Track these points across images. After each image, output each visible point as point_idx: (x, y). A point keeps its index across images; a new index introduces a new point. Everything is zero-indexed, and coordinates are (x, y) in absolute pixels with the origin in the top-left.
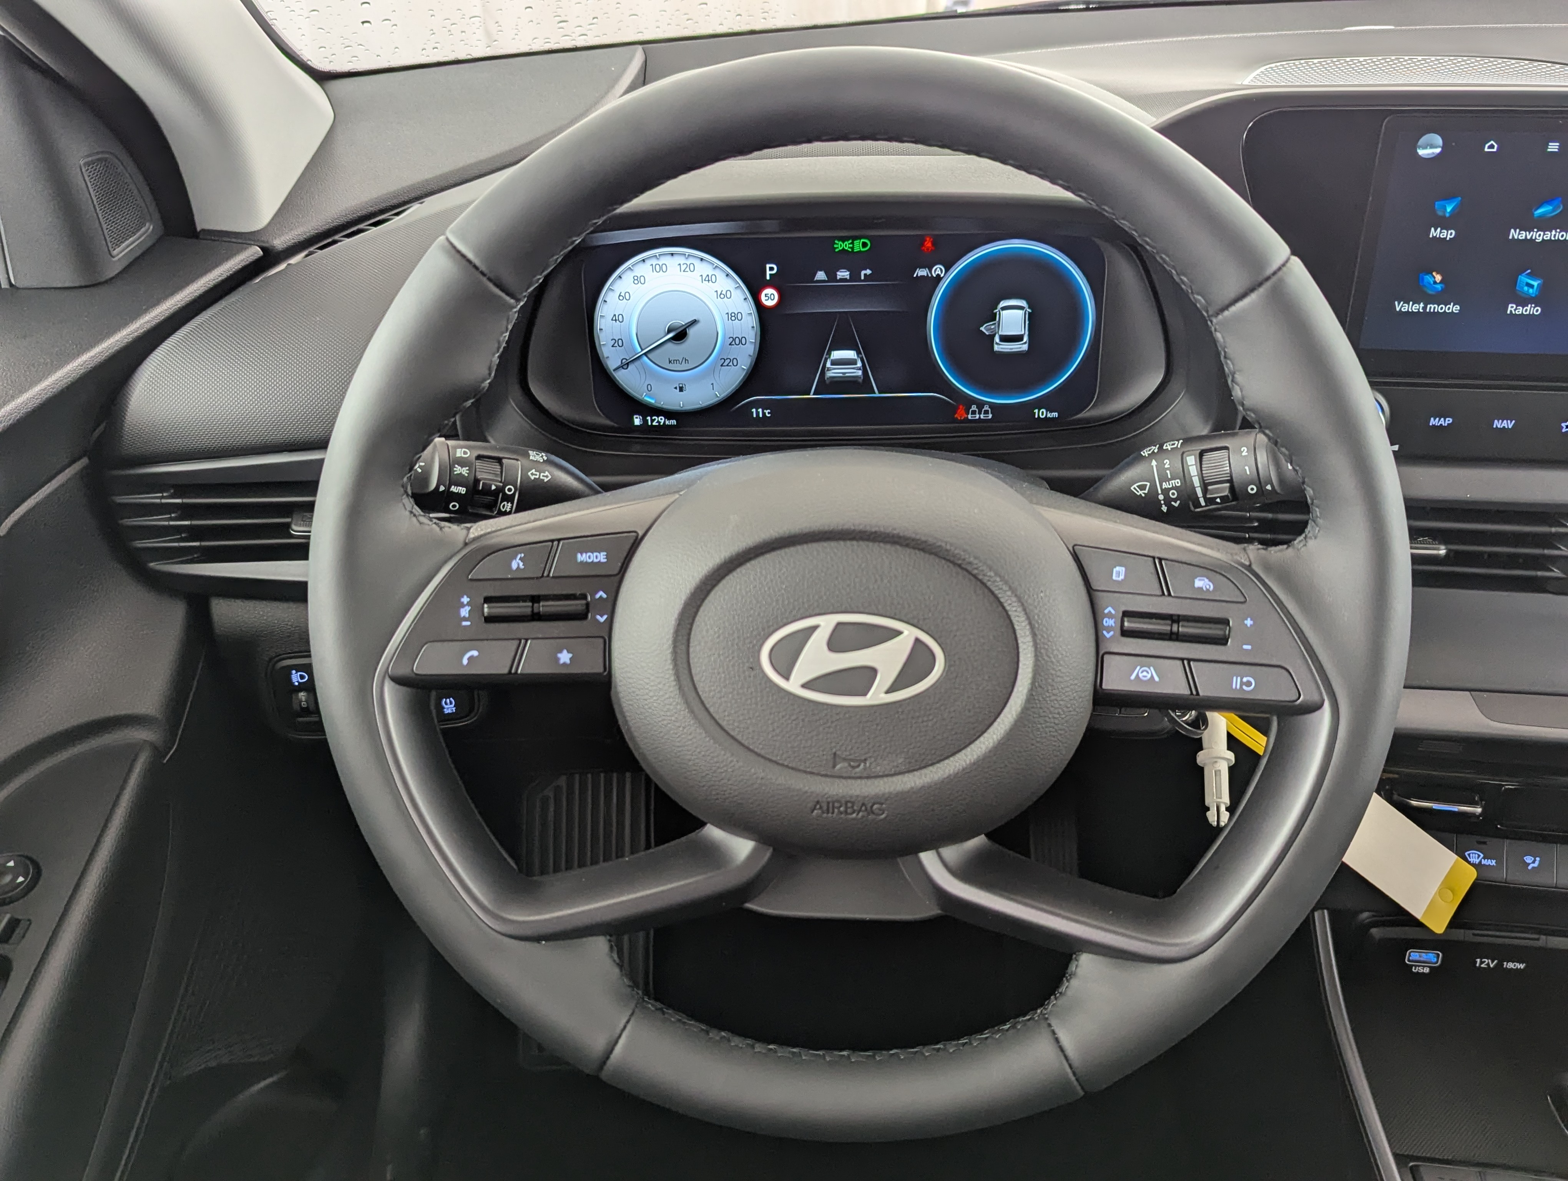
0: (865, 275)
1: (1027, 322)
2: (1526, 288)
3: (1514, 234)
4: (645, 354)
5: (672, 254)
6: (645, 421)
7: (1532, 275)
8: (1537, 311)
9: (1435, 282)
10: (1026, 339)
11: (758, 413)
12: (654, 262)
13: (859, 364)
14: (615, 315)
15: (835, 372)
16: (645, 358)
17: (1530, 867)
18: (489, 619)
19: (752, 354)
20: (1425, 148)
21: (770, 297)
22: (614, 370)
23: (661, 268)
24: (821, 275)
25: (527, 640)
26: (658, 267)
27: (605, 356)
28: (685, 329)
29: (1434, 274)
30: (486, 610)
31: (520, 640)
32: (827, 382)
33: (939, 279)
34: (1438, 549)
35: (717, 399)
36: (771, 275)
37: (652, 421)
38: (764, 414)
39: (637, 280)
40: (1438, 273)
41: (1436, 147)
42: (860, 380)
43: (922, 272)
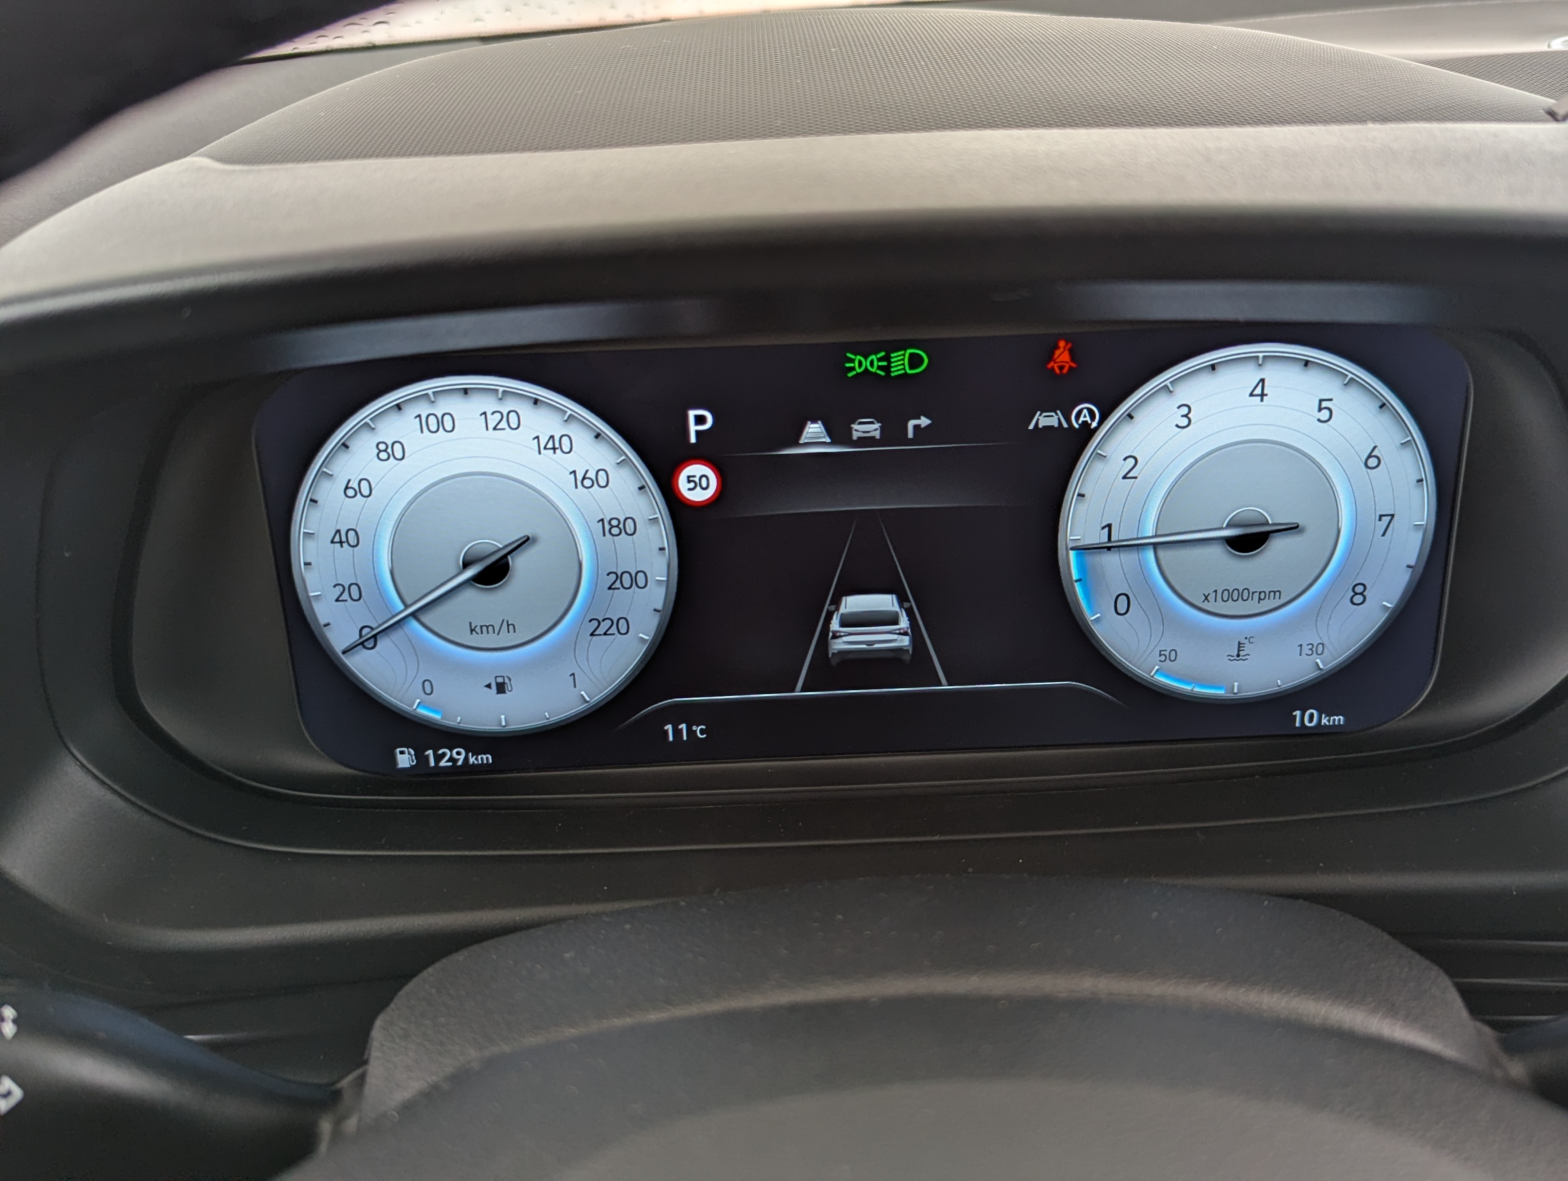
0: (917, 427)
4: (414, 615)
5: (466, 391)
6: (421, 758)
11: (677, 733)
12: (424, 409)
13: (904, 623)
14: (338, 531)
15: (849, 639)
16: (414, 624)
19: (659, 606)
21: (698, 483)
22: (344, 652)
23: (440, 423)
24: (815, 431)
26: (432, 420)
27: (322, 621)
28: (505, 556)
32: (834, 662)
33: (1087, 433)
35: (582, 707)
36: (698, 433)
37: (438, 758)
38: (690, 732)
39: (385, 451)
42: (907, 658)
43: (1047, 420)
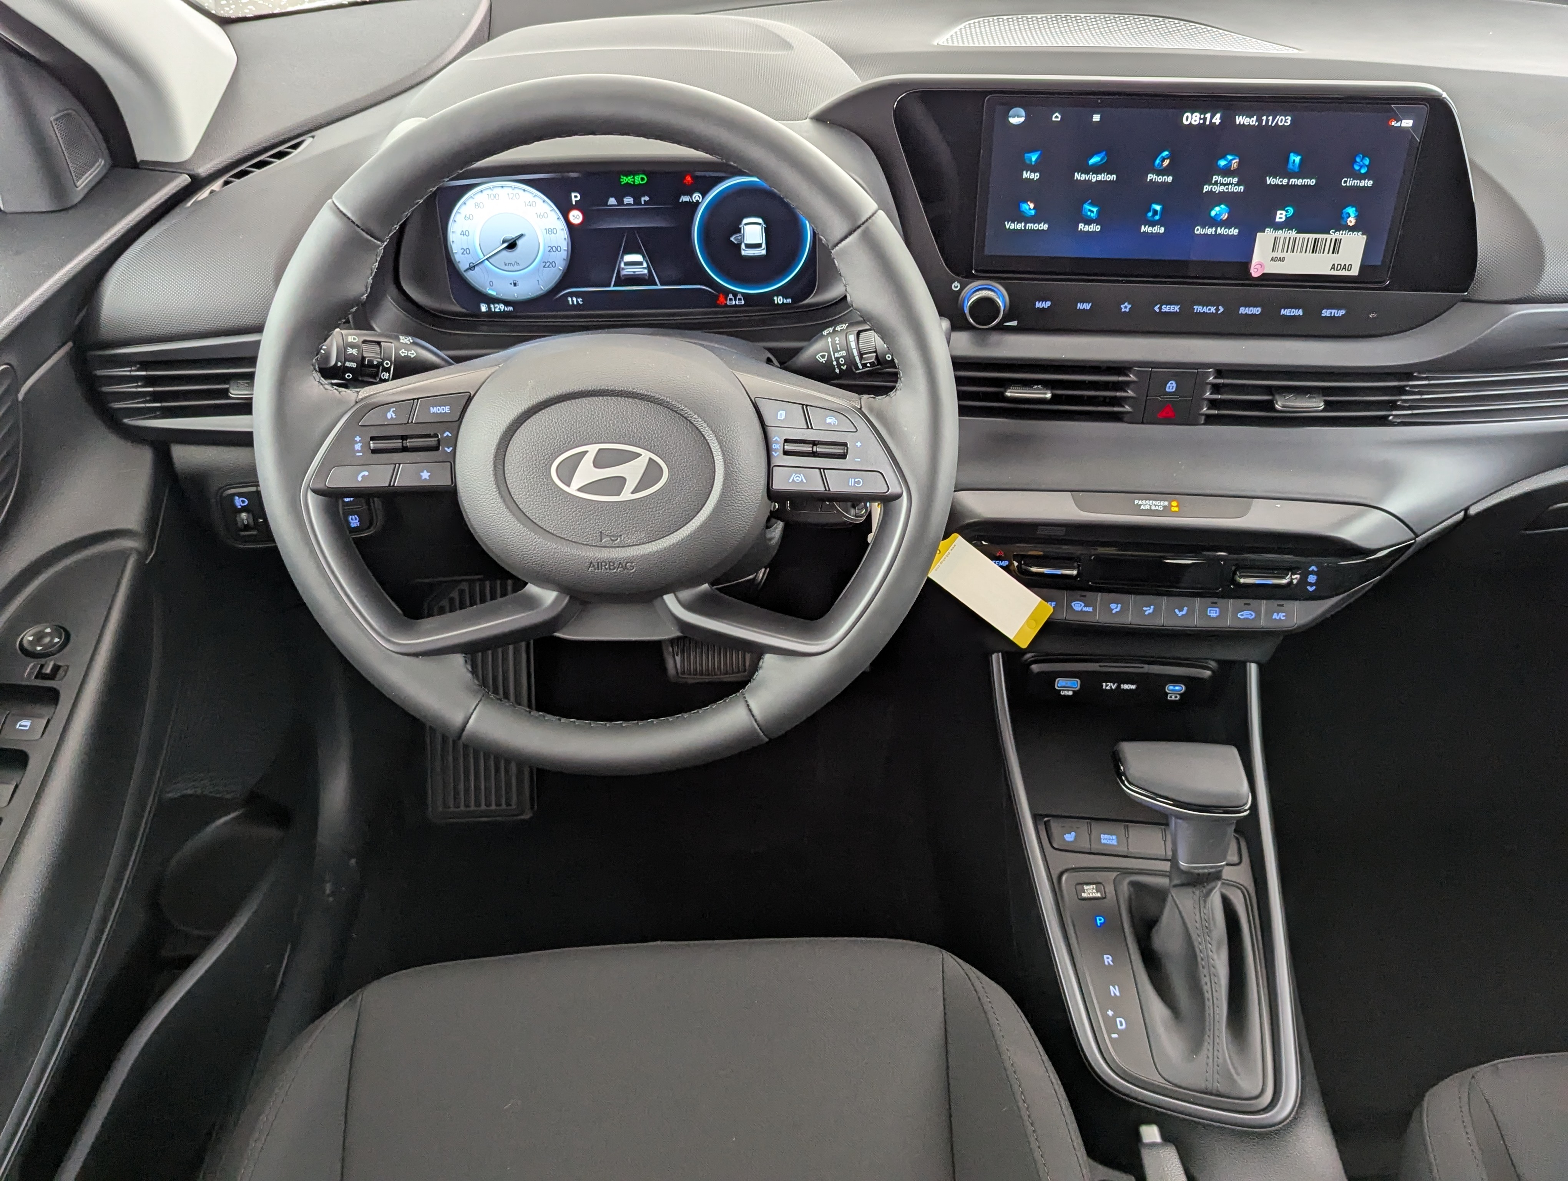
0: (645, 201)
1: (764, 234)
2: (1089, 213)
3: (1077, 176)
4: (487, 259)
5: (502, 187)
6: (489, 308)
7: (1093, 204)
8: (1098, 228)
9: (1030, 209)
10: (764, 246)
11: (573, 301)
12: (489, 192)
13: (645, 265)
14: (462, 231)
15: (628, 271)
16: (486, 262)
17: (1114, 612)
18: (374, 451)
19: (565, 258)
20: (1014, 117)
21: (576, 217)
22: (465, 271)
23: (495, 197)
24: (612, 201)
25: (400, 464)
26: (492, 196)
27: (457, 260)
28: (515, 241)
29: (1029, 203)
30: (372, 445)
31: (395, 464)
32: (623, 278)
33: (698, 203)
34: (1046, 394)
35: (542, 292)
36: (576, 201)
37: (495, 308)
38: (577, 302)
39: (477, 205)
40: (1031, 202)
41: (1021, 117)
42: (647, 277)
43: (685, 199)
